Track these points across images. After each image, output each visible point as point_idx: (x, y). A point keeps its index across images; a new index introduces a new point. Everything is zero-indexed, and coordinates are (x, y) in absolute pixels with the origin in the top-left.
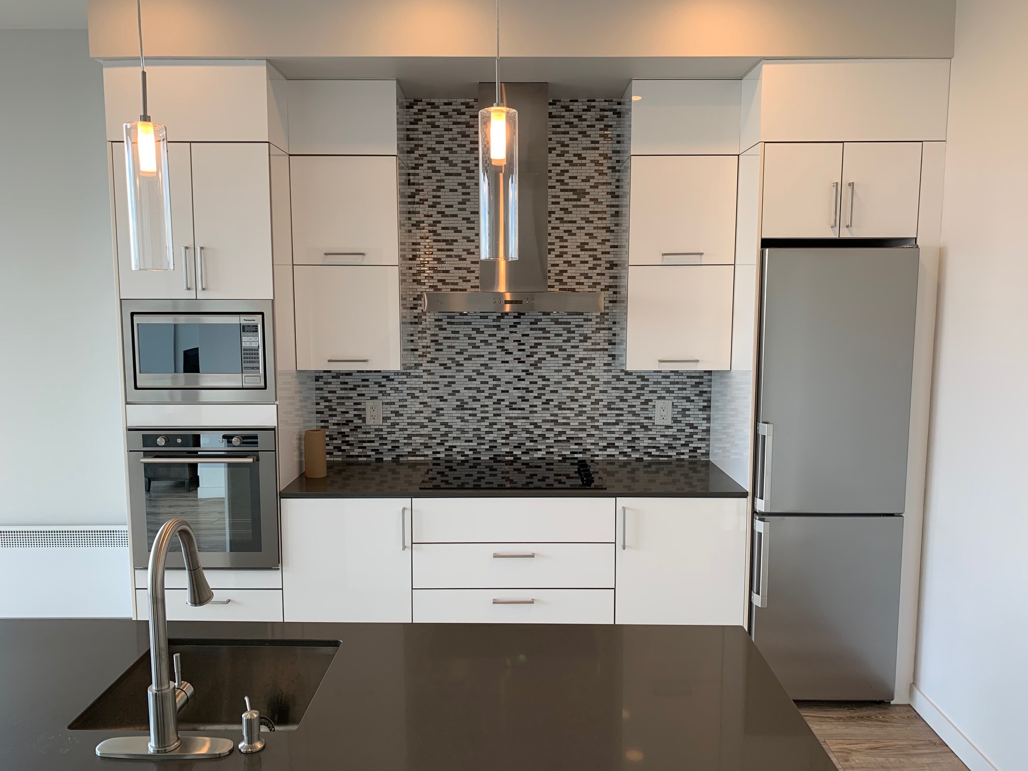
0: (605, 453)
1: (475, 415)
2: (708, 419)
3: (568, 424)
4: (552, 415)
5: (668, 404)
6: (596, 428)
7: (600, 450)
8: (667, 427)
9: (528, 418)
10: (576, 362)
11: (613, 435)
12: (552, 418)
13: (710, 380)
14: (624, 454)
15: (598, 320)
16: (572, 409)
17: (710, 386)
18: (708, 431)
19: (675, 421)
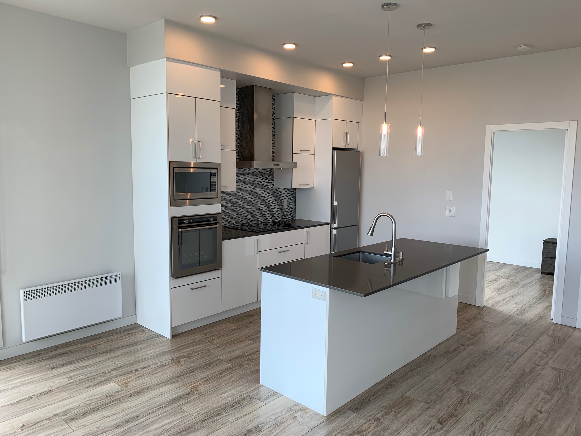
0: (272, 219)
1: (237, 209)
2: (295, 205)
3: (262, 210)
4: (258, 207)
5: (286, 200)
6: (269, 210)
7: (271, 218)
8: (286, 209)
9: (252, 208)
10: (265, 187)
11: (274, 213)
12: (258, 208)
13: (296, 192)
14: (276, 219)
15: (270, 172)
16: (263, 204)
17: (296, 194)
18: (295, 209)
19: (288, 206)
